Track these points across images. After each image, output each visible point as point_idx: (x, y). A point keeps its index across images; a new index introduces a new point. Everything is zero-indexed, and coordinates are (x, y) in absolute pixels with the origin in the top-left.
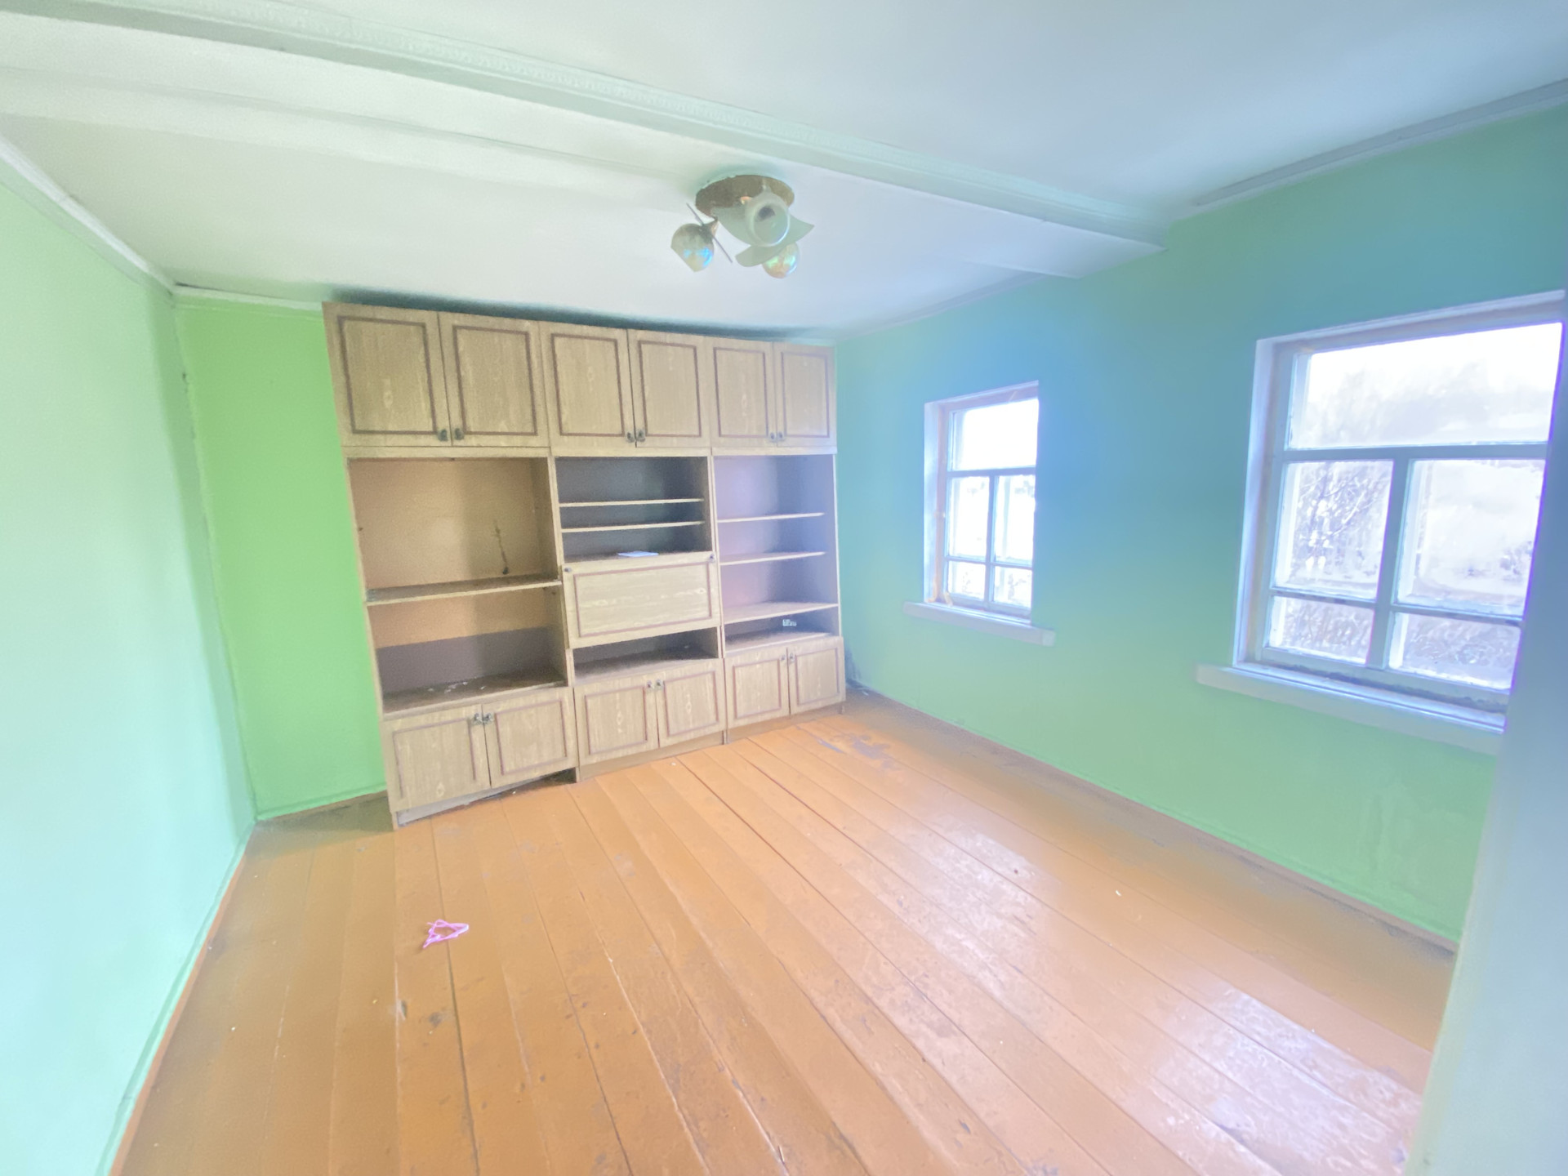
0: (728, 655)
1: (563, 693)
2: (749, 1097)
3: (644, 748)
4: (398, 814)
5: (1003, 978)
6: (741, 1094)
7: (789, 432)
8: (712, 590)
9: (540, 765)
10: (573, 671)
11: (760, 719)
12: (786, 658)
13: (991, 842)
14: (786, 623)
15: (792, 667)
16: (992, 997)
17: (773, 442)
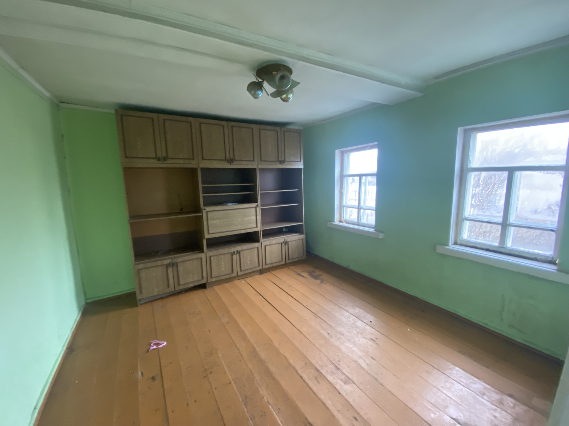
0: (263, 241)
1: (202, 255)
2: (274, 408)
3: (232, 275)
4: (140, 300)
5: (368, 361)
6: (270, 407)
7: (286, 160)
8: (258, 217)
9: (193, 282)
10: (206, 247)
11: (275, 265)
12: (284, 242)
13: (361, 311)
14: (284, 230)
15: (286, 246)
16: (364, 369)
17: (280, 163)
